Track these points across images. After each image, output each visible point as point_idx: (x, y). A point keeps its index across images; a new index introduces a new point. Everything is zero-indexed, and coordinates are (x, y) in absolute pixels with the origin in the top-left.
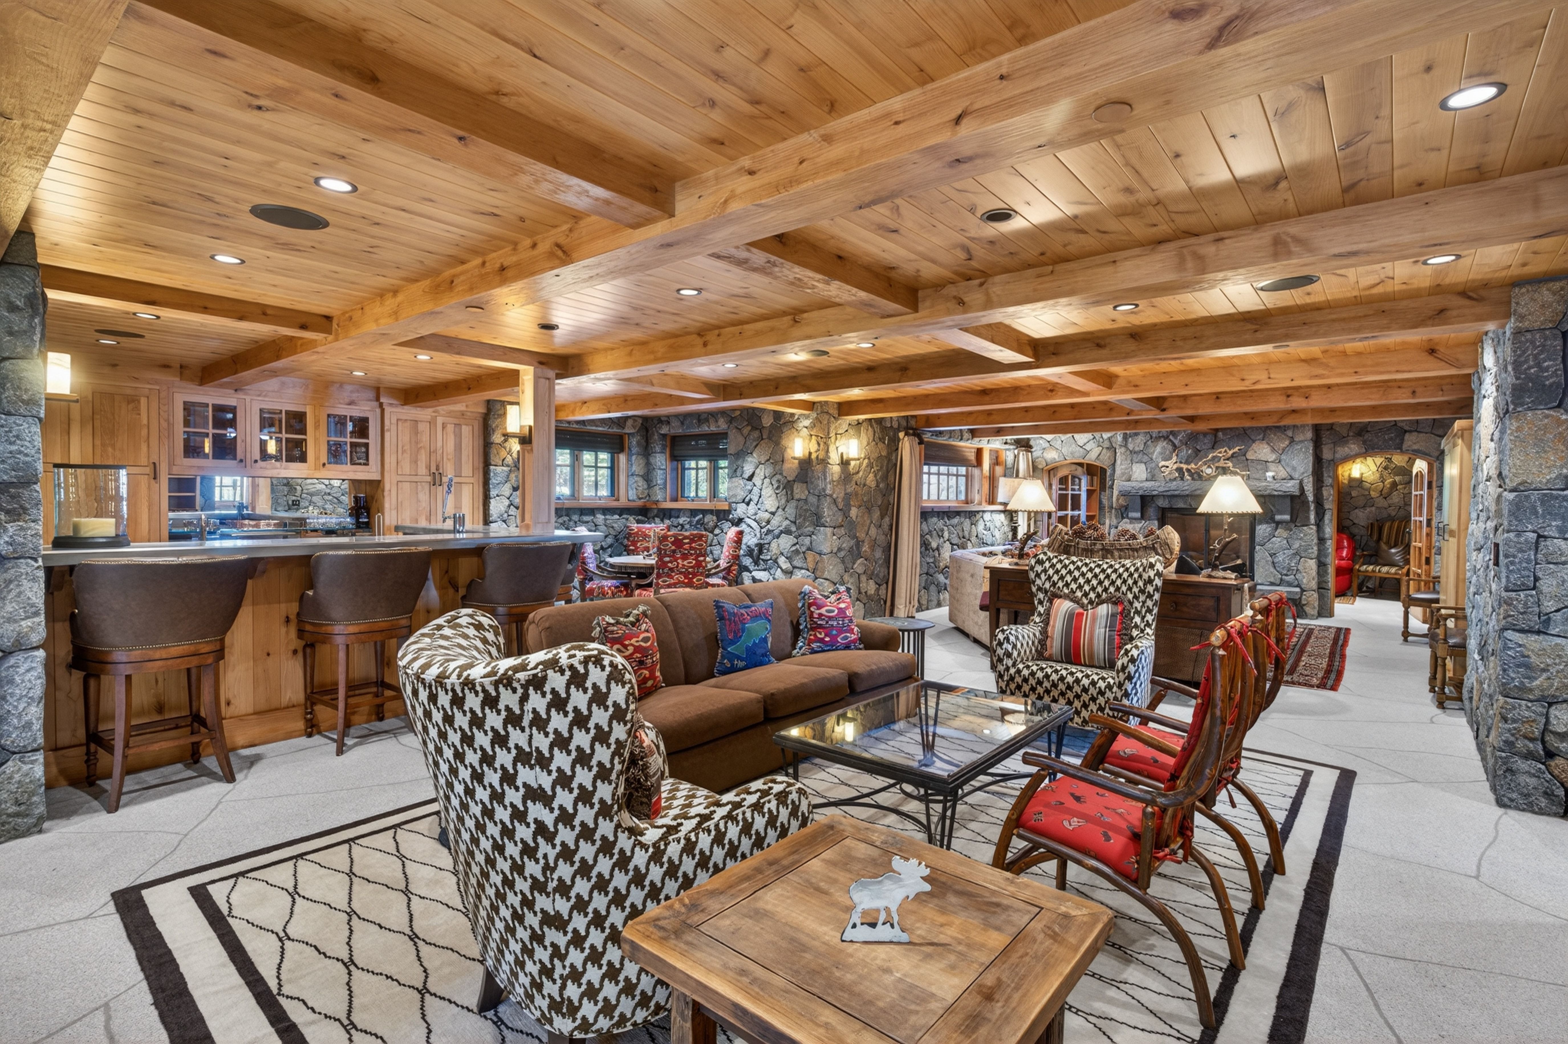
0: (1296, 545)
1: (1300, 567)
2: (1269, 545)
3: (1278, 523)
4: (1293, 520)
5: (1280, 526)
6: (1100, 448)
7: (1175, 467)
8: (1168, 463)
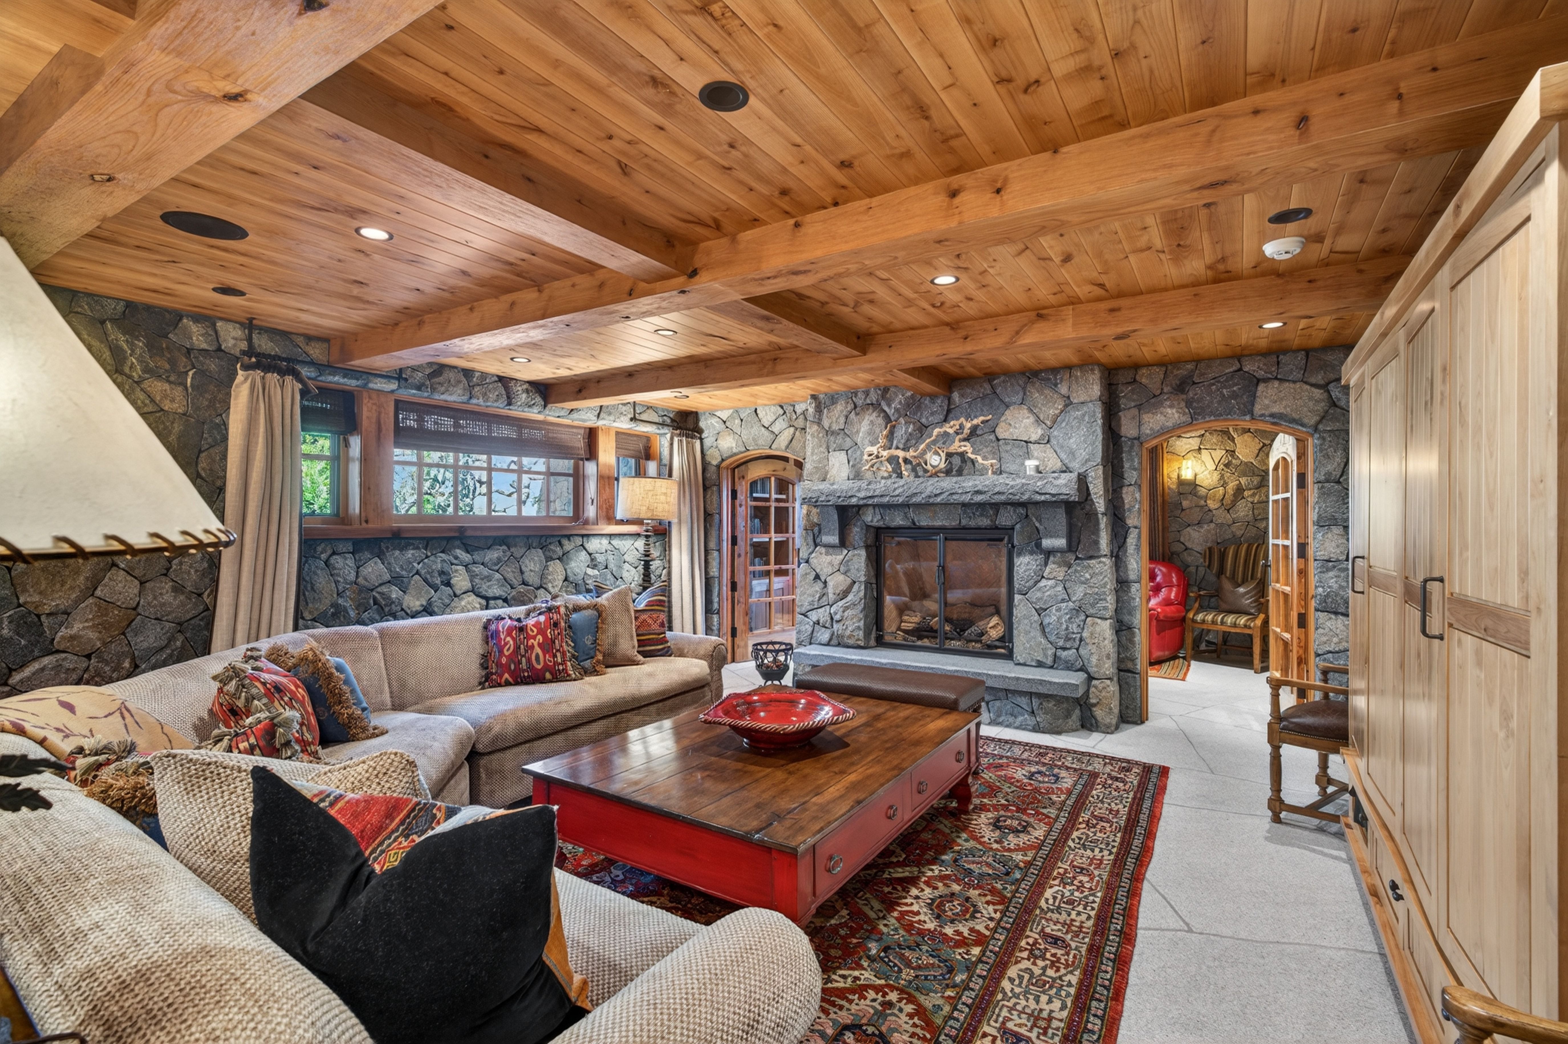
0: (1079, 592)
1: (1085, 634)
2: (1034, 595)
3: (1049, 553)
4: (1072, 547)
5: (1052, 558)
6: (792, 430)
7: (886, 454)
8: (874, 449)
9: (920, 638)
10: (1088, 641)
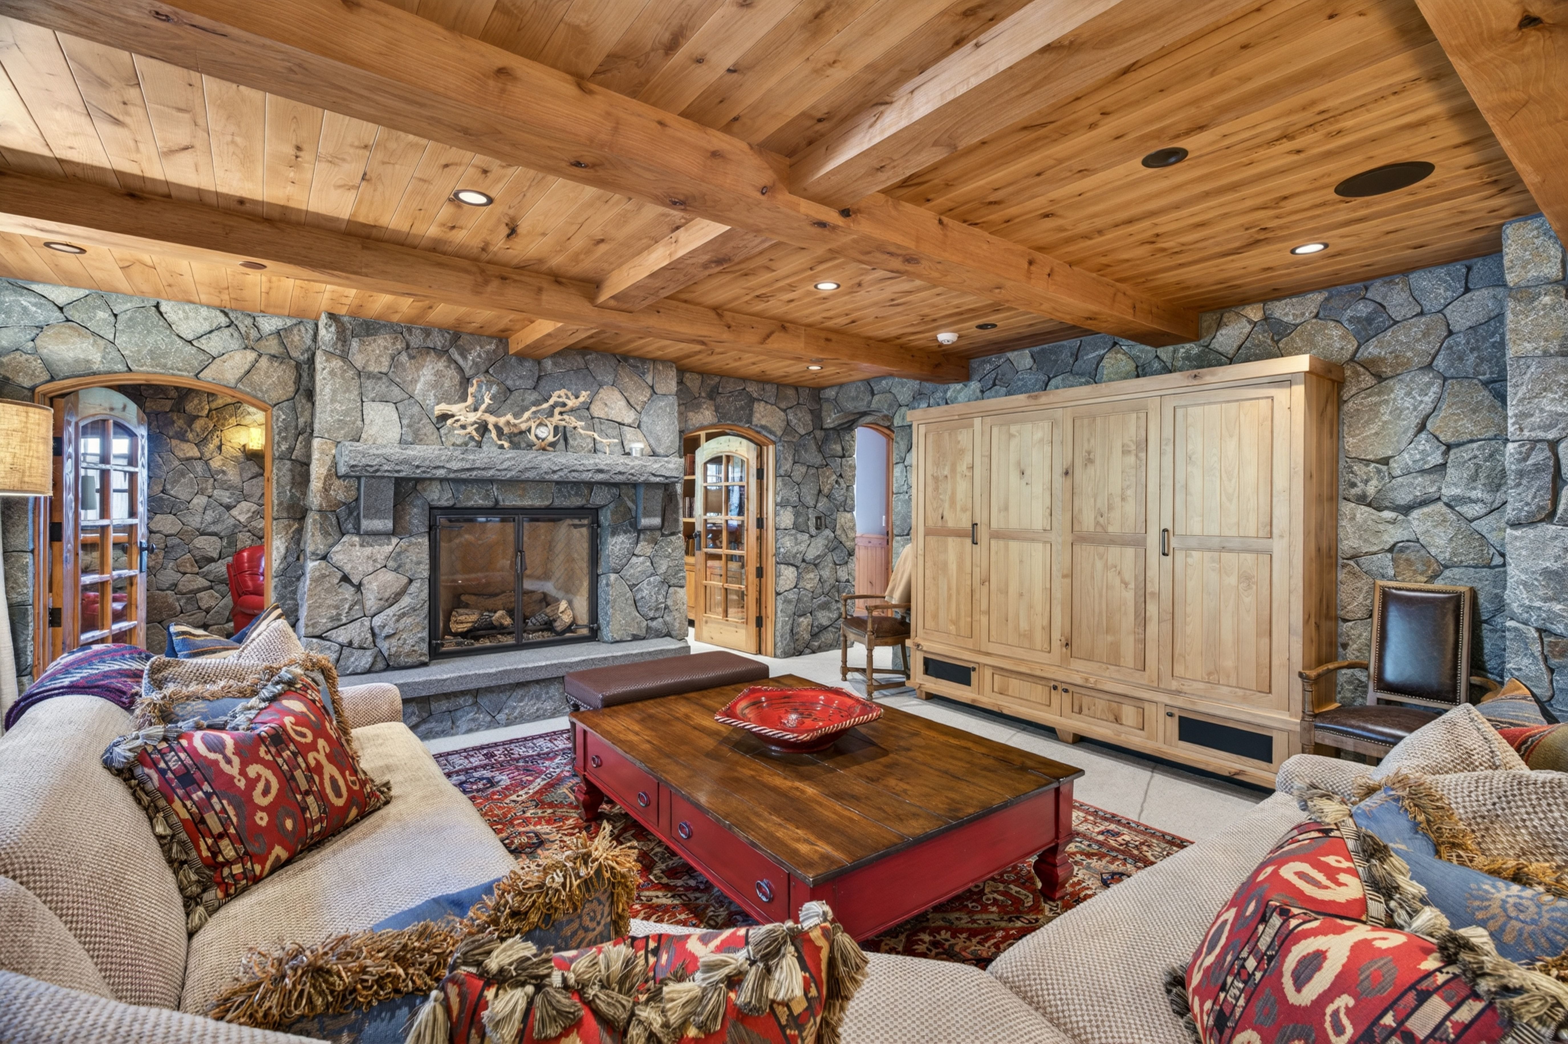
0: (663, 566)
1: (669, 602)
3: (641, 532)
4: (660, 526)
5: (642, 536)
6: (251, 356)
7: (473, 417)
8: (454, 409)
9: (477, 638)
10: (672, 608)
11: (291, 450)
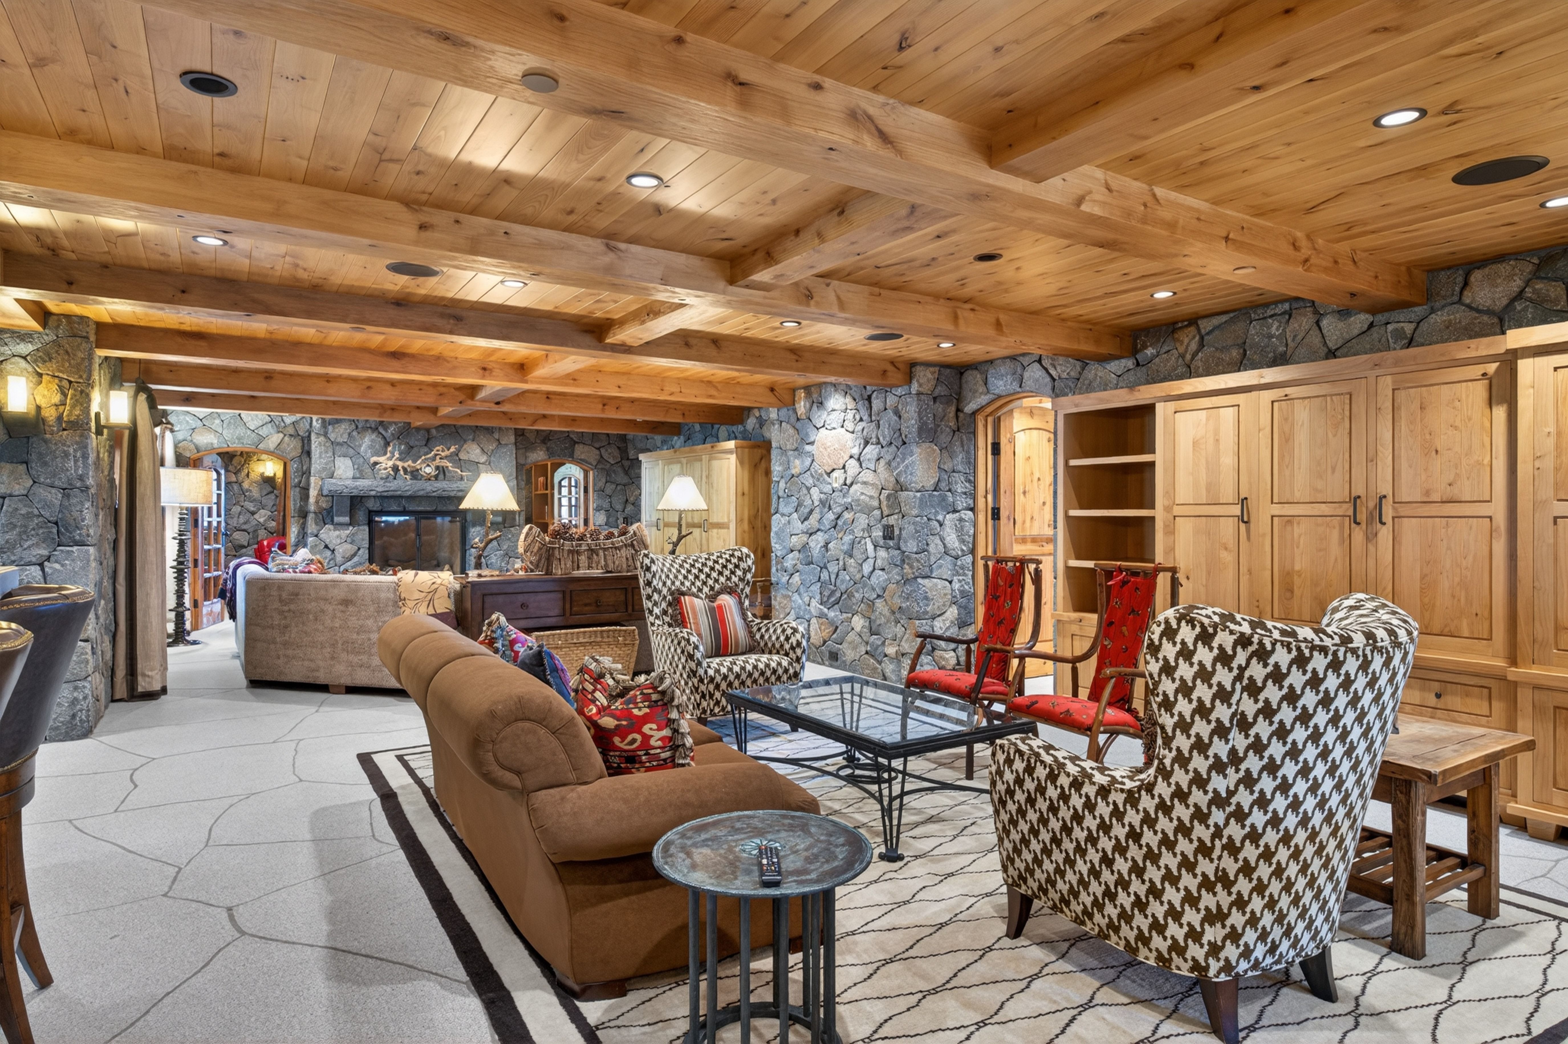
6: (281, 435)
7: (390, 463)
8: (381, 459)
11: (300, 482)
